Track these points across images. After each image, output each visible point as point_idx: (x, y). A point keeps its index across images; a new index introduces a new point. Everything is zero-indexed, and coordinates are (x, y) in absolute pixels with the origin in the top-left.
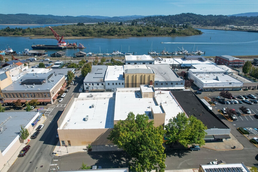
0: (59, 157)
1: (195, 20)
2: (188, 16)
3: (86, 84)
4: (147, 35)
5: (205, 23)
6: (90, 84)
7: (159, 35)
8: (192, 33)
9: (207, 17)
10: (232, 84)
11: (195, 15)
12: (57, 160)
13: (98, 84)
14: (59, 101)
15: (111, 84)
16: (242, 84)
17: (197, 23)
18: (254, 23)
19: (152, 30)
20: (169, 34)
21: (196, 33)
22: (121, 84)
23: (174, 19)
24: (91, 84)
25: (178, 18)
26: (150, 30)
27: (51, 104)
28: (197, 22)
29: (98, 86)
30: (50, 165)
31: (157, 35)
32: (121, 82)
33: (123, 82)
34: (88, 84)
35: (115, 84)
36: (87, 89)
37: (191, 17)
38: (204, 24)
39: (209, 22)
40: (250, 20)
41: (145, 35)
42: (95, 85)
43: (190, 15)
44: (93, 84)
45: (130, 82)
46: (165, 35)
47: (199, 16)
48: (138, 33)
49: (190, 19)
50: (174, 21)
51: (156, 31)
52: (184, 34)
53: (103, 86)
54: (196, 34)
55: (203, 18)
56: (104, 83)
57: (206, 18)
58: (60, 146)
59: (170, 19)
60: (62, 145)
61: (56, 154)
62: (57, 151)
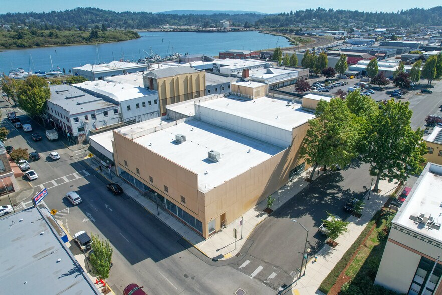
0: (237, 256)
1: (106, 20)
2: (91, 13)
3: (76, 120)
4: (42, 44)
5: (125, 24)
6: (86, 118)
7: (69, 43)
8: (127, 36)
9: (124, 15)
10: (290, 75)
11: (102, 10)
12: (247, 262)
13: (106, 114)
14: (32, 177)
15: (133, 107)
16: (297, 73)
17: (112, 24)
18: (191, 23)
19: (44, 34)
20: (88, 40)
21: (131, 36)
22: (153, 102)
23: (65, 20)
24: (89, 117)
25: (74, 17)
26: (38, 36)
27: (13, 190)
28: (111, 22)
29: (106, 119)
31: (64, 43)
32: (153, 98)
33: (155, 97)
34: (82, 118)
35: (141, 105)
36: (81, 133)
37: (97, 15)
38: (125, 25)
39: (130, 22)
40: (184, 19)
41: (38, 45)
42: (100, 117)
43: (95, 12)
44: (93, 117)
45: (168, 96)
46: (80, 42)
47: (110, 12)
48: (19, 41)
49: (96, 18)
50: (67, 22)
51: (53, 37)
52: (114, 38)
53: (117, 116)
54: (131, 38)
55: (117, 16)
56: (119, 108)
57: (123, 16)
58: (205, 239)
59: (56, 18)
60: (210, 236)
61: (221, 256)
62: (218, 251)
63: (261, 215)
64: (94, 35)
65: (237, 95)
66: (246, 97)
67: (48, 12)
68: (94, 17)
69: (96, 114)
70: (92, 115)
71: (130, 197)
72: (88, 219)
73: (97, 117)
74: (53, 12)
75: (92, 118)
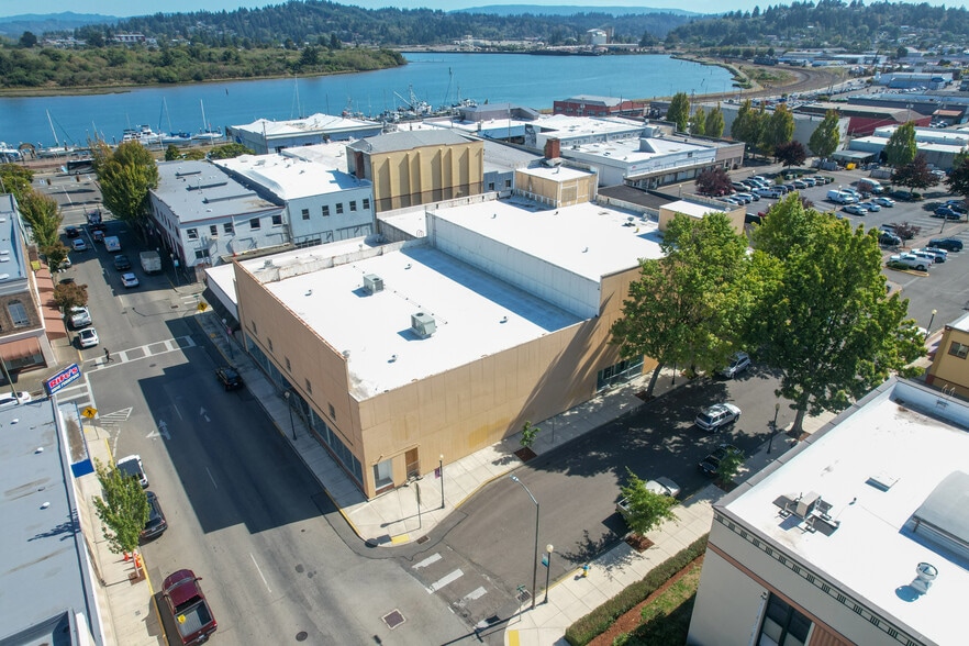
0: (420, 541)
1: (345, 27)
2: (317, 11)
3: (193, 234)
4: (207, 76)
5: (382, 34)
6: (213, 230)
7: (257, 74)
8: (378, 62)
9: (382, 15)
10: (694, 155)
11: (337, 6)
12: (436, 557)
13: (255, 224)
14: (86, 342)
15: (316, 212)
16: (714, 153)
17: (357, 35)
18: (524, 34)
19: (214, 57)
20: (296, 68)
21: (387, 60)
22: (360, 205)
23: (264, 26)
24: (220, 228)
25: (280, 21)
26: (202, 60)
27: (43, 364)
28: (355, 31)
29: (255, 234)
30: (430, 592)
31: (248, 75)
32: (360, 194)
33: (365, 193)
34: (204, 231)
35: (333, 209)
36: (202, 261)
37: (327, 16)
38: (382, 37)
39: (394, 30)
40: (511, 26)
41: (198, 79)
42: (243, 230)
43: (324, 9)
44: (229, 228)
45: (395, 191)
46: (280, 72)
47: (354, 10)
48: (164, 70)
49: (325, 21)
50: (268, 32)
51: (231, 62)
52: (350, 65)
53: (280, 229)
54: (387, 66)
55: (369, 17)
56: (283, 213)
57: (380, 18)
58: (365, 498)
59: (247, 23)
60: (378, 493)
61: (386, 538)
62: (383, 526)
63: (505, 461)
64: (310, 59)
65: (527, 195)
66: (545, 202)
67: (232, 11)
68: (320, 20)
69: (234, 223)
70: (226, 226)
71: (253, 398)
72: (158, 434)
73: (235, 229)
74: (243, 11)
75: (227, 231)
